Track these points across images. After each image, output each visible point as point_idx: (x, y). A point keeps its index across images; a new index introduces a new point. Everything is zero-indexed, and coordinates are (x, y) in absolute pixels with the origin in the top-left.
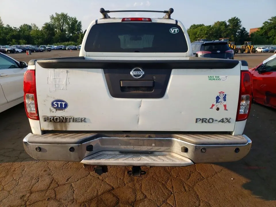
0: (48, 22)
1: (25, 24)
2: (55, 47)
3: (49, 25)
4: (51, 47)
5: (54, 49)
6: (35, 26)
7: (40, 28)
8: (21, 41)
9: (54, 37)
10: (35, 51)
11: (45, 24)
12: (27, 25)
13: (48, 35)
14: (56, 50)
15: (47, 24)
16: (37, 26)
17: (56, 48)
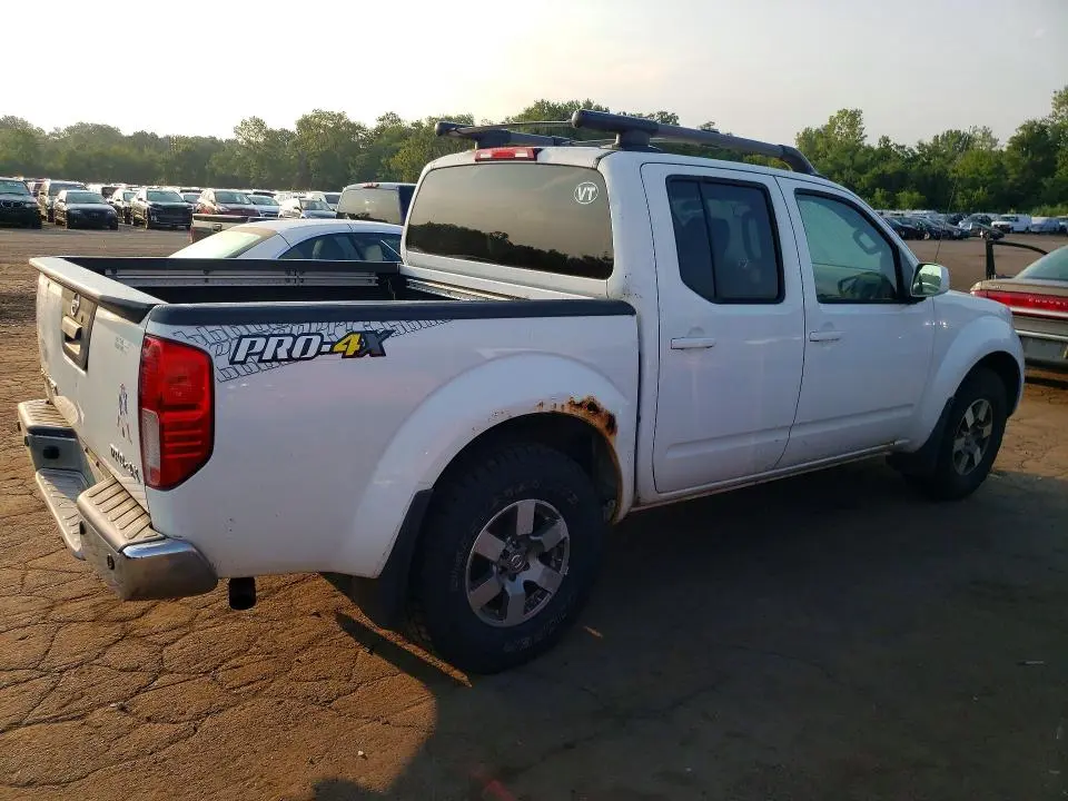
0: (1039, 119)
1: (950, 132)
2: (1037, 220)
3: (1043, 129)
4: (1017, 220)
5: (1027, 232)
6: (987, 134)
7: (1003, 144)
8: (904, 196)
9: (1047, 182)
10: (927, 236)
11: (1023, 128)
12: (957, 132)
13: (1024, 171)
14: (1034, 233)
15: (1031, 129)
16: (994, 135)
17: (1041, 227)
